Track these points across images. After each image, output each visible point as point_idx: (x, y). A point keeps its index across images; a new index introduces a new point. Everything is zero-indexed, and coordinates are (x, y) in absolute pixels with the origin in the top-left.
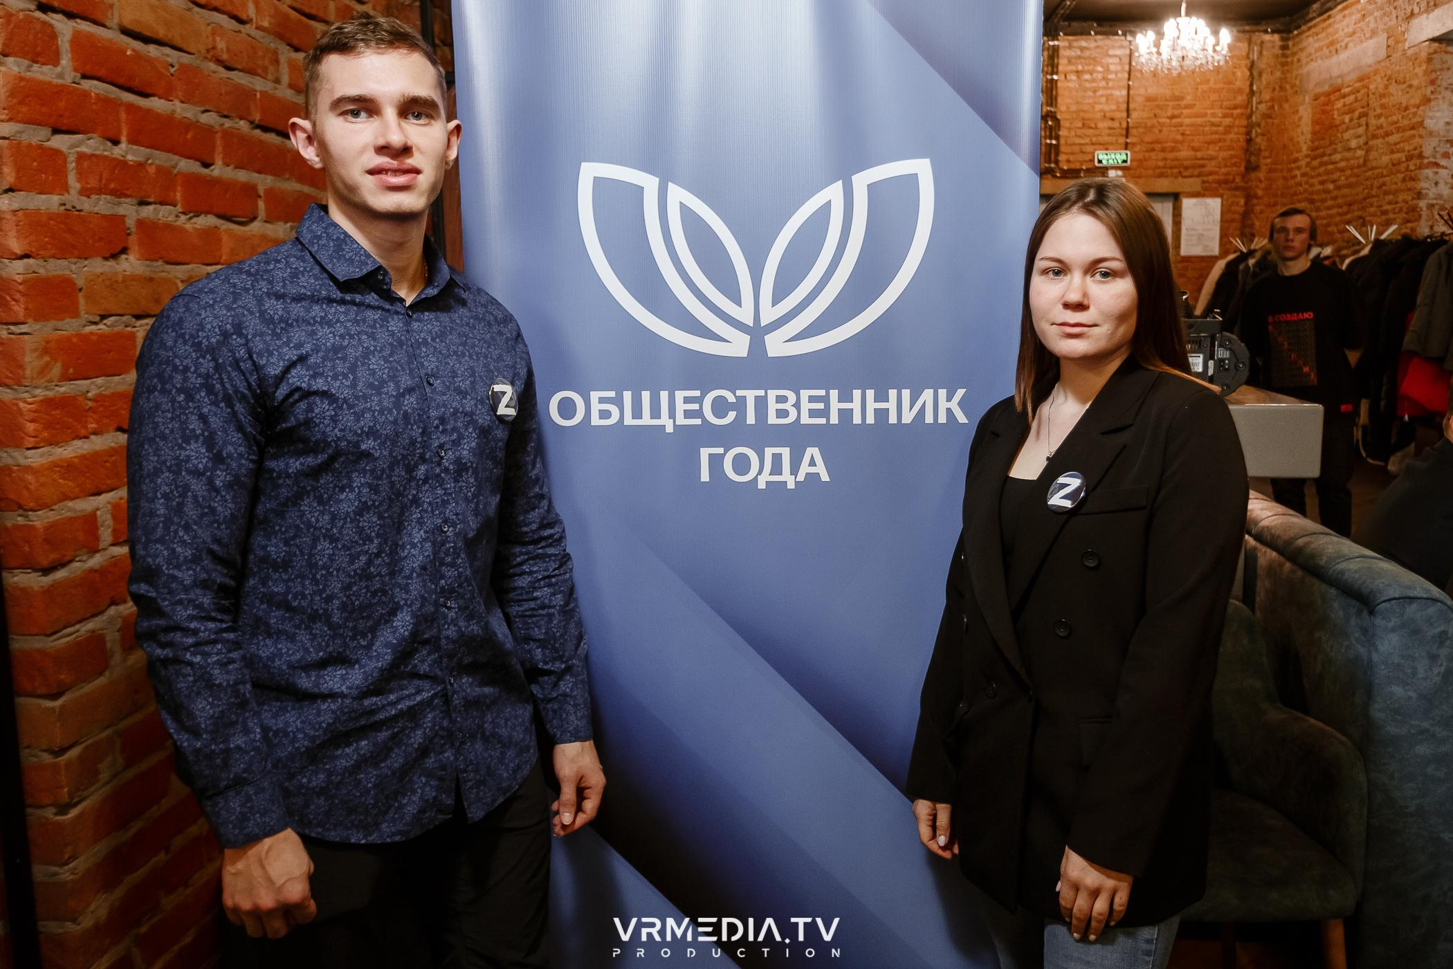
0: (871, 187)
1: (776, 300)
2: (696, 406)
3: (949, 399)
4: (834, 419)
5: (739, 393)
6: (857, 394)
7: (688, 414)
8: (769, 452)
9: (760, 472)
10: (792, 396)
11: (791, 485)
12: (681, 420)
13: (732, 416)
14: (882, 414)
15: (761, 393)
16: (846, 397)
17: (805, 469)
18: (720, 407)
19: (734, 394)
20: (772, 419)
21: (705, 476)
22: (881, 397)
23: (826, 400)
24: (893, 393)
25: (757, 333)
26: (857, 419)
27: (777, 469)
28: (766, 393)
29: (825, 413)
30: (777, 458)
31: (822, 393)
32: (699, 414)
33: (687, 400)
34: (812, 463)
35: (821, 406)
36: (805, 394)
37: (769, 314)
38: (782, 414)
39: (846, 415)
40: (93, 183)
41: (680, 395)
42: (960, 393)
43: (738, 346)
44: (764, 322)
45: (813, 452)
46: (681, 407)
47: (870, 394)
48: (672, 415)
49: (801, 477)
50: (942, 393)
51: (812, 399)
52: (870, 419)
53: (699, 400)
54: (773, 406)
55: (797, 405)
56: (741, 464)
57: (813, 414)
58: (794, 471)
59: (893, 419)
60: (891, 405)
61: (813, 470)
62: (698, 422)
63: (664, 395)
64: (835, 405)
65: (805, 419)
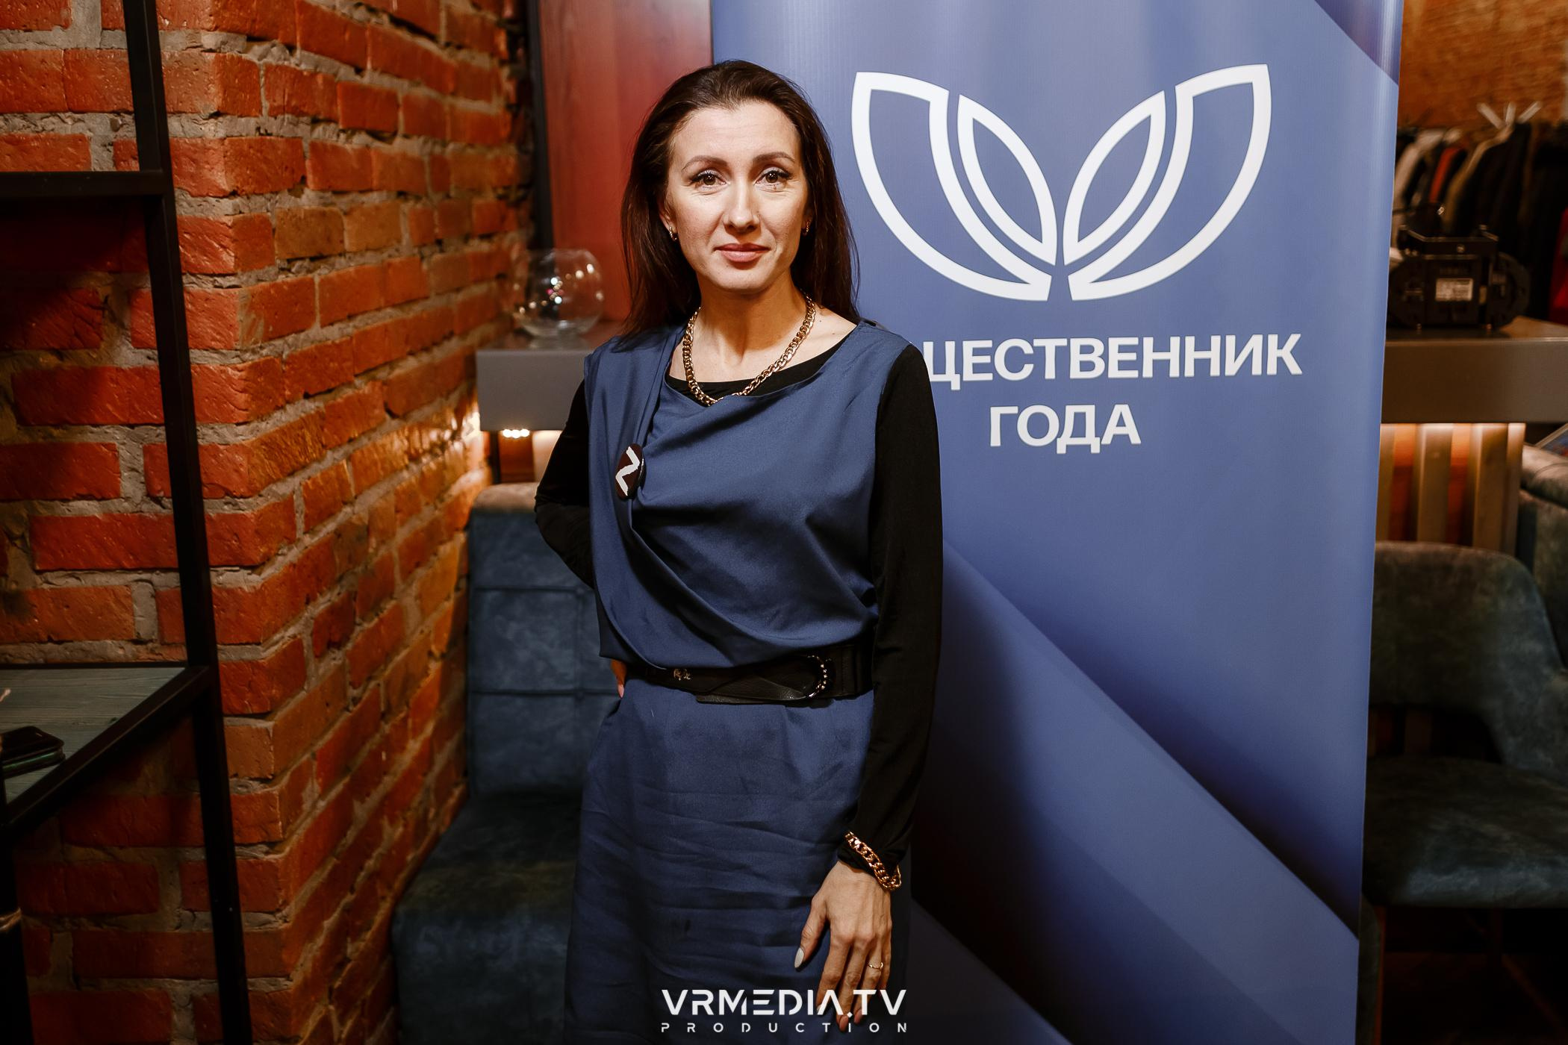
0: (1197, 99)
1: (1084, 232)
2: (986, 359)
3: (1280, 346)
4: (1148, 372)
5: (1037, 343)
6: (1175, 342)
7: (977, 368)
8: (1071, 411)
9: (1060, 435)
10: (1098, 345)
11: (1095, 449)
12: (969, 375)
13: (1028, 369)
14: (1202, 365)
15: (1063, 342)
16: (1162, 346)
17: (1112, 430)
18: (1015, 360)
19: (1032, 344)
20: (1075, 373)
21: (995, 440)
22: (1203, 345)
23: (1138, 349)
24: (1216, 341)
25: (1060, 272)
26: (1174, 372)
27: (1079, 430)
28: (1069, 342)
29: (1138, 365)
30: (1080, 418)
31: (1134, 341)
32: (990, 368)
33: (977, 352)
34: (1121, 423)
35: (1132, 356)
36: (1114, 343)
37: (1074, 250)
38: (1087, 366)
39: (1161, 367)
40: (279, 102)
41: (968, 346)
42: (1294, 339)
43: (1036, 288)
44: (1068, 260)
45: (1122, 410)
46: (969, 360)
47: (1190, 341)
48: (959, 370)
49: (1107, 439)
50: (1273, 339)
51: (1122, 349)
52: (1190, 372)
53: (991, 352)
54: (1076, 358)
55: (1105, 356)
56: (1038, 426)
57: (1123, 365)
58: (1100, 432)
59: (1215, 371)
60: (1214, 355)
61: (1121, 431)
62: (989, 377)
63: (950, 347)
64: (1150, 356)
65: (1114, 373)
